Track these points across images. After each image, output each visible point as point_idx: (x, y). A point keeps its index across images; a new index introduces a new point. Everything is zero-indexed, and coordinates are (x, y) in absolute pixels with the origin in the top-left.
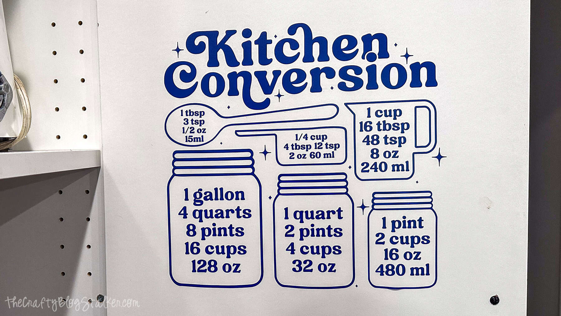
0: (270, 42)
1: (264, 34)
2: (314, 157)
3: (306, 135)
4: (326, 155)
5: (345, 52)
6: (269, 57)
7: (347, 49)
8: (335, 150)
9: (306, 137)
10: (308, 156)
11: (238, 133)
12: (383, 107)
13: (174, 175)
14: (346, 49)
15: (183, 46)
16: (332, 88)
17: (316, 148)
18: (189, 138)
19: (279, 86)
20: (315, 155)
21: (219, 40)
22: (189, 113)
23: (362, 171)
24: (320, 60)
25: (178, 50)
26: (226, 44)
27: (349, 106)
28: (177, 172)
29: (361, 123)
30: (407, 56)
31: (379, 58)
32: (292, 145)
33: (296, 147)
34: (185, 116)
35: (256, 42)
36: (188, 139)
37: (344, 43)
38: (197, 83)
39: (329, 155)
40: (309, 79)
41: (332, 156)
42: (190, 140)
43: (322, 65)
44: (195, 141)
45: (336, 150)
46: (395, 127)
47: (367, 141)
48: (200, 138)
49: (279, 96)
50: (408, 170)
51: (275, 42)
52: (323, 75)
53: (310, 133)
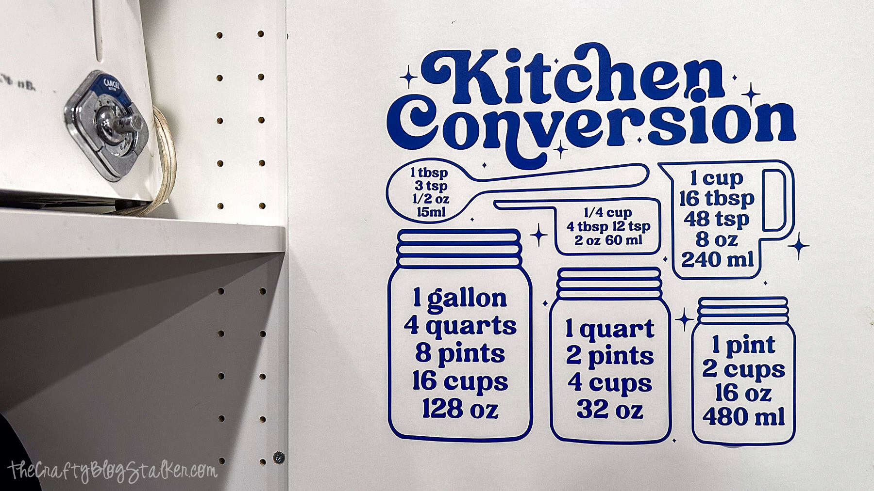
0: (548, 69)
1: (539, 58)
2: (612, 243)
3: (600, 209)
4: (630, 241)
5: (659, 87)
6: (545, 92)
7: (663, 82)
8: (644, 232)
9: (600, 212)
10: (603, 241)
11: (498, 204)
12: (715, 170)
13: (399, 266)
14: (661, 82)
15: (416, 71)
16: (640, 140)
17: (615, 229)
18: (423, 211)
19: (561, 136)
20: (613, 239)
21: (472, 63)
22: (425, 172)
23: (684, 265)
24: (622, 97)
25: (409, 77)
26: (481, 70)
27: (664, 166)
28: (404, 261)
29: (682, 193)
30: (751, 94)
31: (709, 97)
32: (580, 225)
33: (584, 227)
34: (417, 177)
35: (527, 69)
36: (421, 213)
37: (659, 74)
38: (437, 127)
39: (634, 241)
40: (605, 126)
41: (639, 241)
42: (425, 213)
43: (625, 105)
44: (431, 215)
46: (733, 200)
47: (691, 219)
48: (439, 211)
49: (561, 149)
50: (751, 265)
51: (556, 69)
52: (626, 121)
53: (606, 206)
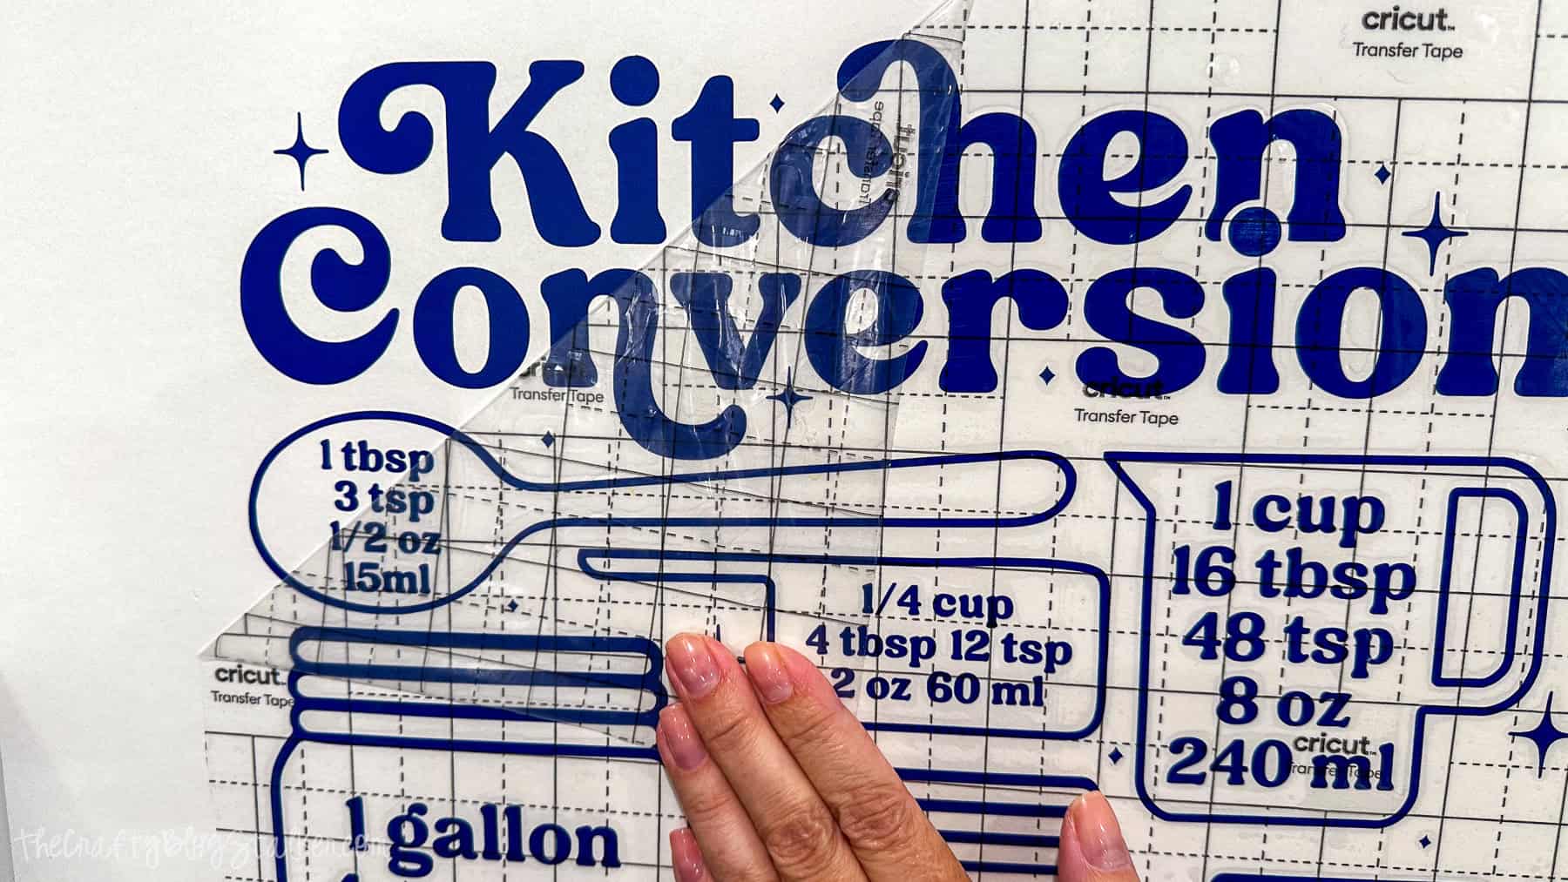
0: (750, 130)
1: (719, 91)
2: (947, 697)
3: (913, 591)
4: (1006, 692)
6: (740, 207)
7: (1136, 181)
8: (1050, 669)
9: (911, 600)
10: (918, 687)
11: (591, 562)
12: (1295, 482)
13: (299, 735)
14: (1129, 183)
15: (324, 132)
16: (1047, 376)
17: (956, 655)
18: (361, 575)
19: (789, 353)
20: (951, 685)
21: (499, 104)
22: (363, 456)
23: (1174, 777)
24: (992, 232)
25: (301, 152)
26: (528, 129)
27: (1127, 466)
28: (313, 721)
29: (1182, 554)
30: (1435, 234)
31: (1294, 237)
32: (846, 635)
33: (861, 641)
34: (339, 472)
35: (681, 129)
36: (357, 580)
37: (1122, 154)
38: (393, 316)
39: (1018, 694)
41: (1034, 695)
42: (368, 582)
44: (388, 589)
45: (1053, 671)
46: (1348, 582)
47: (1205, 638)
48: (411, 576)
49: (790, 397)
50: (1386, 784)
51: (775, 130)
52: (1004, 312)
53: (928, 583)
